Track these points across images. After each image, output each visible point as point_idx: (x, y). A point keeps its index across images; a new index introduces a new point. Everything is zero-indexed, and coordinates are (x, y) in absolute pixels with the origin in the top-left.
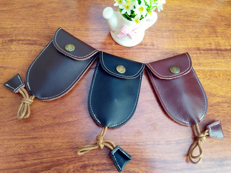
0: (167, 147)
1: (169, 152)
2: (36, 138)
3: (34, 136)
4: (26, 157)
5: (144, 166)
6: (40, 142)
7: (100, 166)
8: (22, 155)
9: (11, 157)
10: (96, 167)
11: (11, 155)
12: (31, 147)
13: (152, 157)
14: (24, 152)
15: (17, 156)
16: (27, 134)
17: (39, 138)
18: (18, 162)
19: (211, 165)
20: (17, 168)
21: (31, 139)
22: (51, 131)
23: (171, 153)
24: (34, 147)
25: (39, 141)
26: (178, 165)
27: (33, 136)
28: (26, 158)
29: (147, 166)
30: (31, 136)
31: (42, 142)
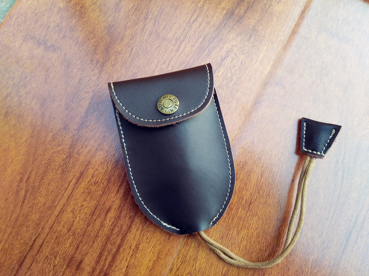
2: (82, 174)
3: (77, 175)
4: (104, 204)
6: (95, 170)
8: (98, 208)
9: (90, 229)
11: (86, 227)
12: (93, 188)
14: (94, 203)
15: (95, 217)
16: (66, 186)
17: (86, 170)
18: (105, 219)
20: (114, 227)
21: (79, 183)
22: (86, 144)
24: (96, 183)
25: (91, 171)
27: (76, 177)
28: (106, 204)
30: (74, 181)
31: (96, 167)
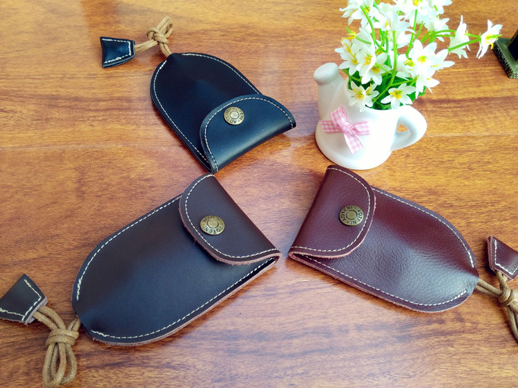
0: (268, 302)
1: (271, 313)
5: (210, 350)
7: (95, 357)
10: (84, 359)
13: (231, 328)
19: (380, 340)
23: (276, 316)
26: (296, 341)
29: (217, 350)
